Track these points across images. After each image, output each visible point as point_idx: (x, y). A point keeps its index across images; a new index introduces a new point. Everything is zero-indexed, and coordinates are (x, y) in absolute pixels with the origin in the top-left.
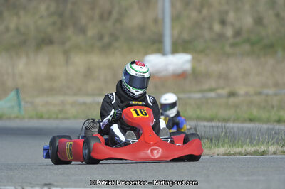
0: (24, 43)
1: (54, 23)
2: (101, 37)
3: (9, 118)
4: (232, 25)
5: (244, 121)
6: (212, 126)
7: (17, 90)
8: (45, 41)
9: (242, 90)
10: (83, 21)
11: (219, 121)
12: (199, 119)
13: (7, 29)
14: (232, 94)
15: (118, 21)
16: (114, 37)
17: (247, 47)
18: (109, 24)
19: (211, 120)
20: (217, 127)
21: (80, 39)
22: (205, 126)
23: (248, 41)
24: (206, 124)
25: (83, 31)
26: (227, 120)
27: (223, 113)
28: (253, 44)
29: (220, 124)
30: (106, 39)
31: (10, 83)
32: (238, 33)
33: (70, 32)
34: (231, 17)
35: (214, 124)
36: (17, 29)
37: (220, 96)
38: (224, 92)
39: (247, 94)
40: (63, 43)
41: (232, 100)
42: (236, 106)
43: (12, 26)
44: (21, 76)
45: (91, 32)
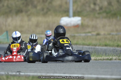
0: (10, 11)
1: (23, 3)
2: (43, 10)
3: (3, 44)
4: (99, 5)
5: (103, 46)
6: (89, 48)
7: (7, 31)
8: (19, 11)
9: (102, 33)
10: (35, 3)
11: (92, 46)
12: (84, 44)
13: (3, 6)
14: (98, 34)
15: (50, 3)
16: (48, 10)
17: (105, 15)
18: (47, 4)
19: (89, 45)
20: (91, 48)
21: (34, 10)
22: (86, 48)
23: (105, 12)
24: (87, 47)
25: (35, 7)
26: (95, 45)
27: (94, 42)
28: (107, 13)
29: (93, 47)
30: (45, 10)
31: (4, 28)
32: (101, 8)
33: (30, 7)
34: (98, 2)
35: (90, 47)
36: (8, 6)
37: (93, 35)
38: (94, 33)
39: (104, 34)
40: (26, 12)
41: (98, 37)
42: (100, 40)
43: (5, 4)
44: (9, 26)
45: (39, 7)
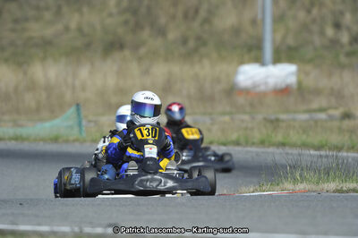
0: (88, 46)
1: (126, 22)
2: (185, 41)
3: (67, 141)
4: (349, 29)
6: (321, 156)
7: (78, 106)
8: (113, 46)
10: (163, 20)
11: (329, 149)
12: (304, 146)
13: (67, 29)
14: (347, 116)
15: (207, 21)
16: (201, 42)
18: (196, 24)
19: (319, 148)
20: (327, 157)
22: (311, 156)
24: (312, 152)
25: (162, 32)
26: (339, 149)
27: (334, 139)
29: (331, 153)
30: (191, 44)
31: (68, 96)
33: (145, 34)
34: (348, 19)
35: (323, 153)
36: (80, 30)
37: (331, 118)
38: (336, 113)
40: (136, 47)
43: (73, 25)
44: (84, 88)
45: (172, 35)
